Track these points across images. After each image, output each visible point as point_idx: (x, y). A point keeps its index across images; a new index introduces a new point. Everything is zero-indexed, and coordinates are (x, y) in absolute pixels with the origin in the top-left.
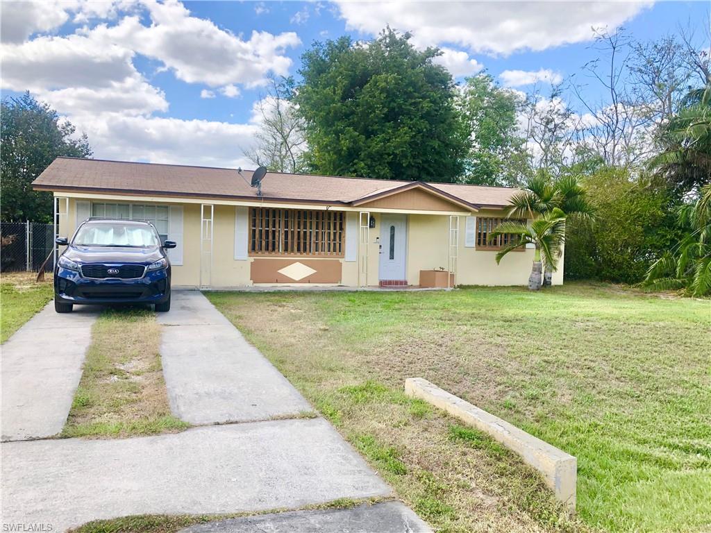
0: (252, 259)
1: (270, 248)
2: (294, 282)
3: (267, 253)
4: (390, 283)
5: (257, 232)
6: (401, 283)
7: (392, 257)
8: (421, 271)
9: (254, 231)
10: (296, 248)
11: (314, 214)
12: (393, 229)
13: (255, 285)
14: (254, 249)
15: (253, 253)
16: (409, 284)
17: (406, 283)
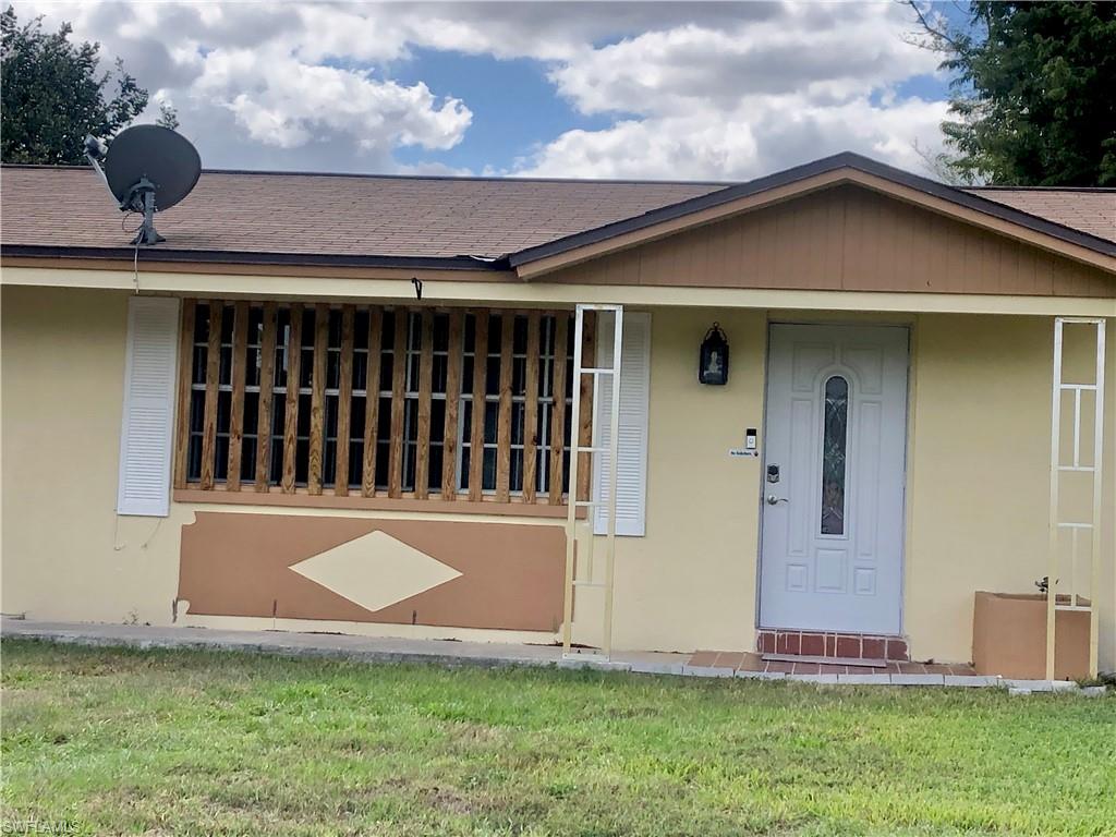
0: (187, 514)
1: (263, 469)
2: (359, 614)
3: (248, 489)
4: (810, 645)
5: (211, 403)
6: (873, 647)
7: (832, 522)
8: (980, 598)
9: (198, 398)
10: (369, 469)
11: (457, 324)
12: (837, 391)
13: (198, 620)
14: (194, 471)
15: (194, 491)
16: (916, 654)
17: (898, 649)
